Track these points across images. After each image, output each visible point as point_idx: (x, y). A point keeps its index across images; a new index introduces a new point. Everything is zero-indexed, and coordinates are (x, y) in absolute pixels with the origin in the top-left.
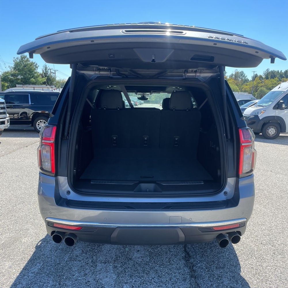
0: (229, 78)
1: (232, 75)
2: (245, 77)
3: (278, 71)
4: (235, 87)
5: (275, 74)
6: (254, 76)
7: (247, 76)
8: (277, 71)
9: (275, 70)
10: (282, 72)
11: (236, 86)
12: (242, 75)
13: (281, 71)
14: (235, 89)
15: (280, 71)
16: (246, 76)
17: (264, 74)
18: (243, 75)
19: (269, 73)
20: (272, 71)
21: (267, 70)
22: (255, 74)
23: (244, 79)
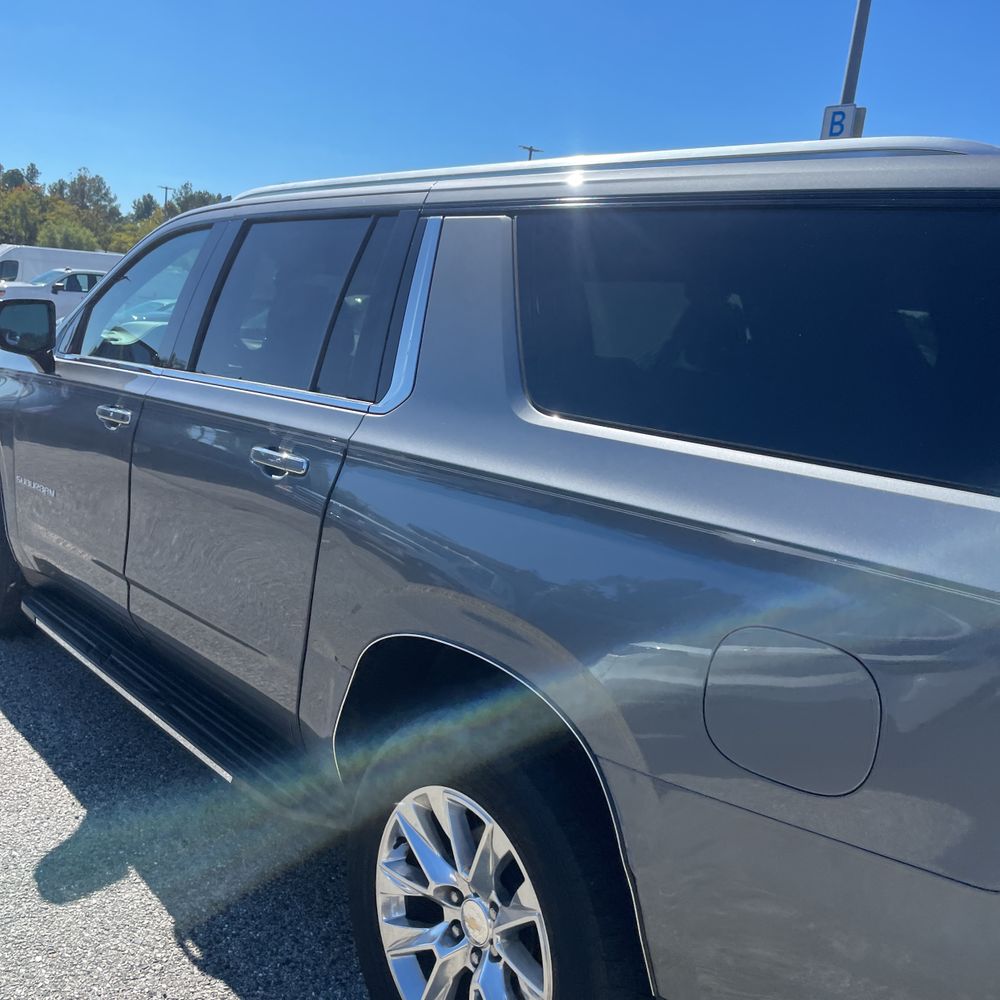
0: (49, 195)
1: (62, 185)
2: (111, 201)
4: (85, 233)
6: (139, 202)
7: (116, 198)
9: (211, 193)
11: (88, 232)
12: (98, 190)
14: (84, 241)
16: (112, 196)
17: (177, 200)
18: (103, 192)
19: (192, 198)
20: (200, 193)
21: (185, 187)
22: (146, 194)
23: (105, 207)
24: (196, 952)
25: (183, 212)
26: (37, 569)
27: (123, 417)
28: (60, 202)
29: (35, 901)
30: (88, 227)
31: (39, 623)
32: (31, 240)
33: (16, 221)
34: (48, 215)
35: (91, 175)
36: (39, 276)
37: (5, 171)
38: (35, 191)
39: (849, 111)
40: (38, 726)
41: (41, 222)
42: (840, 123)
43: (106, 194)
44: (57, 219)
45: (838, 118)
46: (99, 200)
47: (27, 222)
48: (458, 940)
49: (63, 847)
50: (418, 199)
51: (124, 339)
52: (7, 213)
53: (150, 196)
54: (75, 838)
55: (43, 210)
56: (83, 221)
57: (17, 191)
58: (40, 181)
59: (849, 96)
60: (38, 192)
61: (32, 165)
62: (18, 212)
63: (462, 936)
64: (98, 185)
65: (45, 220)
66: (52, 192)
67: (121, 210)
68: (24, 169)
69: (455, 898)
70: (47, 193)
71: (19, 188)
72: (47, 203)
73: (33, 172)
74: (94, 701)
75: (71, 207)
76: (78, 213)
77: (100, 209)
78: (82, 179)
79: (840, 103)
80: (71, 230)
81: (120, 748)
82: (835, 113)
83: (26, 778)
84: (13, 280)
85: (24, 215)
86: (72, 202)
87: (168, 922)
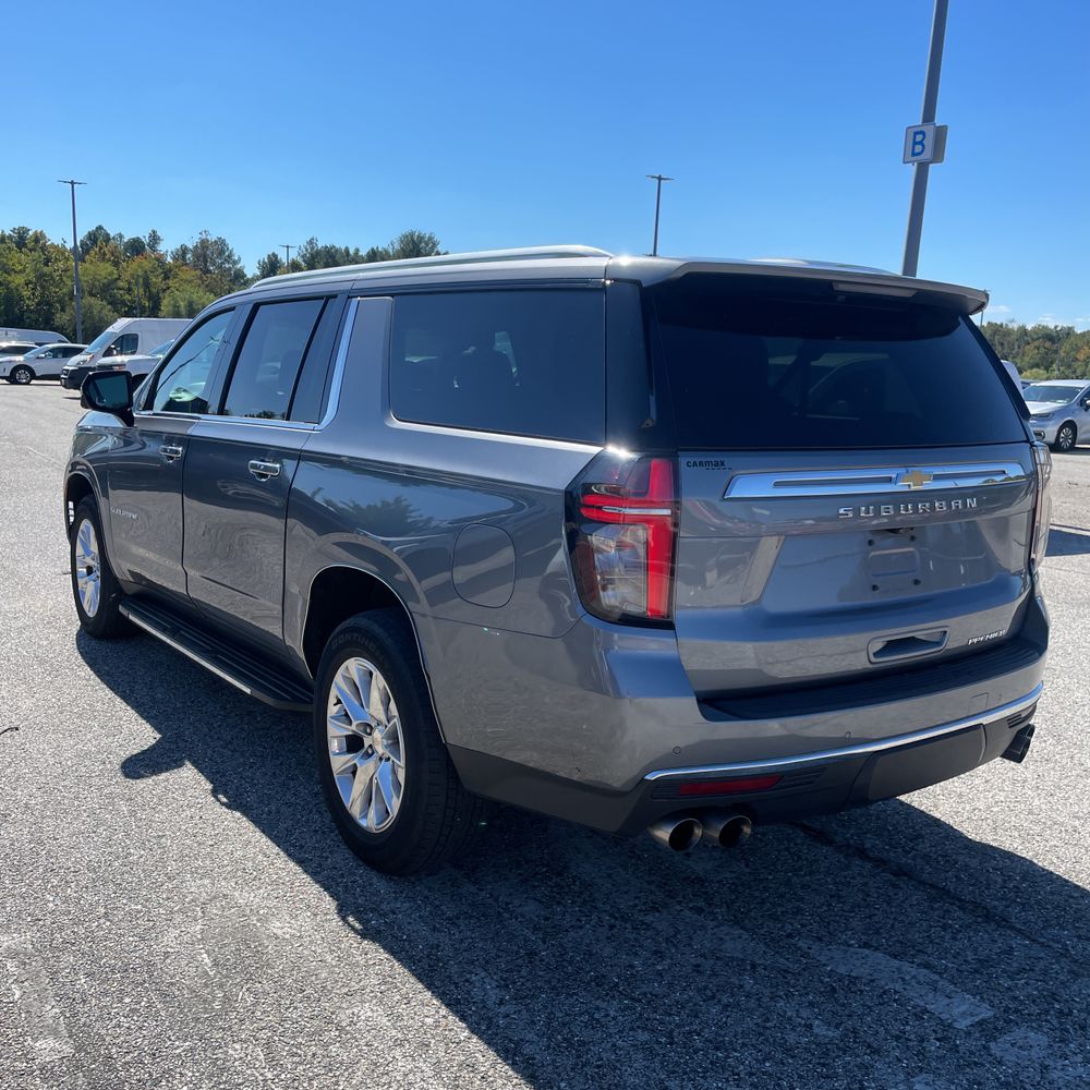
0: (172, 262)
1: (184, 250)
2: (235, 263)
3: (347, 249)
5: (337, 258)
6: (264, 262)
7: (240, 259)
8: (343, 248)
9: (337, 246)
10: (360, 253)
12: (221, 252)
13: (357, 250)
15: (352, 252)
16: (236, 258)
17: (303, 257)
18: (227, 254)
19: (318, 252)
20: (326, 247)
21: (311, 242)
22: (271, 253)
23: (230, 269)
24: (225, 800)
25: (309, 269)
26: (131, 579)
27: (177, 452)
28: (184, 268)
29: (120, 777)
30: (211, 291)
31: (131, 617)
32: (154, 312)
33: (139, 291)
34: (170, 282)
35: (212, 238)
36: (159, 348)
37: (126, 240)
38: (158, 260)
39: (929, 130)
40: (132, 691)
41: (164, 291)
42: (921, 143)
43: (229, 256)
44: (180, 285)
45: (919, 137)
46: (222, 263)
47: (150, 291)
48: (370, 756)
49: (144, 752)
50: (348, 286)
51: (186, 397)
52: (130, 283)
53: (275, 255)
54: (152, 749)
55: (166, 277)
56: (207, 286)
57: (138, 259)
58: (162, 248)
59: (929, 115)
60: (160, 260)
61: (154, 232)
62: (141, 280)
63: (373, 753)
64: (221, 247)
65: (168, 288)
66: (174, 258)
67: (245, 272)
68: (144, 236)
69: (368, 731)
70: (169, 260)
71: (140, 256)
72: (170, 270)
73: (155, 238)
74: (177, 676)
75: (194, 273)
76: (201, 278)
77: (224, 272)
78: (204, 244)
79: (920, 123)
80: (195, 296)
81: (192, 702)
82: (916, 134)
83: (121, 719)
84: (133, 353)
85: (147, 285)
86: (195, 267)
87: (209, 786)
